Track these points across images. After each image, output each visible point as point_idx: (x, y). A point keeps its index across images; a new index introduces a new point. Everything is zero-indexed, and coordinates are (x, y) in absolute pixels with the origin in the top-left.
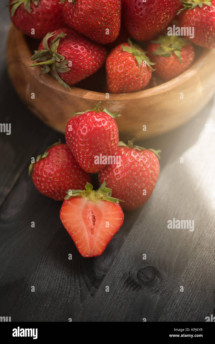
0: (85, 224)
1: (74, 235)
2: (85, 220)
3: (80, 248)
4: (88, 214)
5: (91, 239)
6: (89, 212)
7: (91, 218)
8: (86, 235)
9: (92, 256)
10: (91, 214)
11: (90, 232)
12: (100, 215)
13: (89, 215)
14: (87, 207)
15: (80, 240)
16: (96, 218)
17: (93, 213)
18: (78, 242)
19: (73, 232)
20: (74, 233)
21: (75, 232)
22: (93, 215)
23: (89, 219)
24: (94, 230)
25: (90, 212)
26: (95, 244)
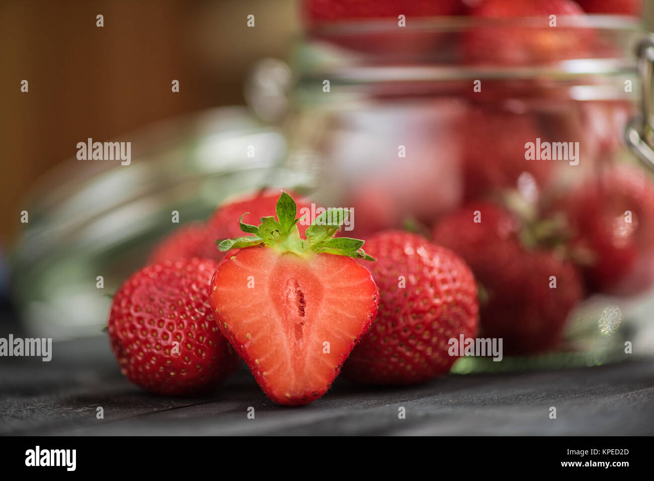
0: (280, 314)
1: (250, 340)
2: (279, 302)
3: (267, 377)
4: (286, 288)
5: (297, 352)
6: (288, 284)
7: (293, 297)
8: (283, 340)
9: (303, 394)
10: (292, 287)
11: (293, 335)
12: (317, 290)
13: (287, 291)
14: (281, 270)
15: (268, 356)
16: (305, 298)
17: (297, 285)
18: (262, 359)
19: (248, 335)
20: (250, 338)
21: (253, 335)
22: (298, 289)
23: (288, 301)
24: (304, 328)
25: (292, 283)
26: (309, 365)
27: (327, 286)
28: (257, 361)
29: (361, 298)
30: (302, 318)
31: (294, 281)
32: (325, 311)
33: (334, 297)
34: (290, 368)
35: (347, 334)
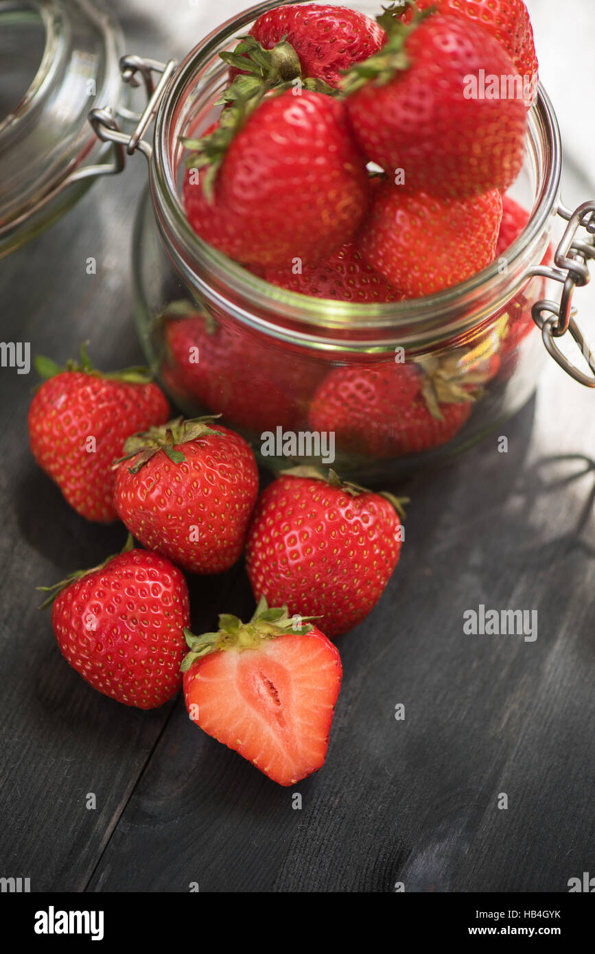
27: (289, 668)
28: (254, 761)
29: (324, 667)
30: (280, 707)
31: (259, 674)
32: (296, 692)
33: (299, 676)
34: (285, 754)
35: (324, 705)
